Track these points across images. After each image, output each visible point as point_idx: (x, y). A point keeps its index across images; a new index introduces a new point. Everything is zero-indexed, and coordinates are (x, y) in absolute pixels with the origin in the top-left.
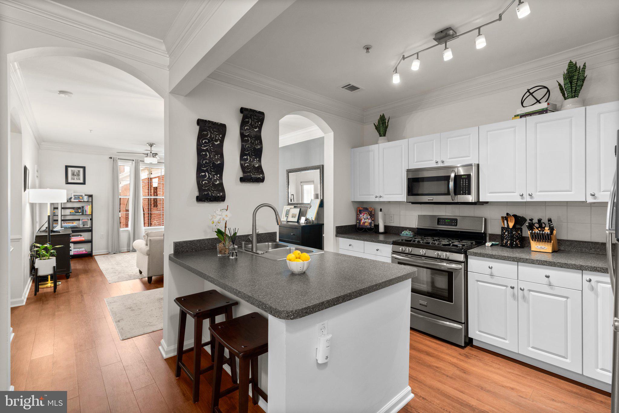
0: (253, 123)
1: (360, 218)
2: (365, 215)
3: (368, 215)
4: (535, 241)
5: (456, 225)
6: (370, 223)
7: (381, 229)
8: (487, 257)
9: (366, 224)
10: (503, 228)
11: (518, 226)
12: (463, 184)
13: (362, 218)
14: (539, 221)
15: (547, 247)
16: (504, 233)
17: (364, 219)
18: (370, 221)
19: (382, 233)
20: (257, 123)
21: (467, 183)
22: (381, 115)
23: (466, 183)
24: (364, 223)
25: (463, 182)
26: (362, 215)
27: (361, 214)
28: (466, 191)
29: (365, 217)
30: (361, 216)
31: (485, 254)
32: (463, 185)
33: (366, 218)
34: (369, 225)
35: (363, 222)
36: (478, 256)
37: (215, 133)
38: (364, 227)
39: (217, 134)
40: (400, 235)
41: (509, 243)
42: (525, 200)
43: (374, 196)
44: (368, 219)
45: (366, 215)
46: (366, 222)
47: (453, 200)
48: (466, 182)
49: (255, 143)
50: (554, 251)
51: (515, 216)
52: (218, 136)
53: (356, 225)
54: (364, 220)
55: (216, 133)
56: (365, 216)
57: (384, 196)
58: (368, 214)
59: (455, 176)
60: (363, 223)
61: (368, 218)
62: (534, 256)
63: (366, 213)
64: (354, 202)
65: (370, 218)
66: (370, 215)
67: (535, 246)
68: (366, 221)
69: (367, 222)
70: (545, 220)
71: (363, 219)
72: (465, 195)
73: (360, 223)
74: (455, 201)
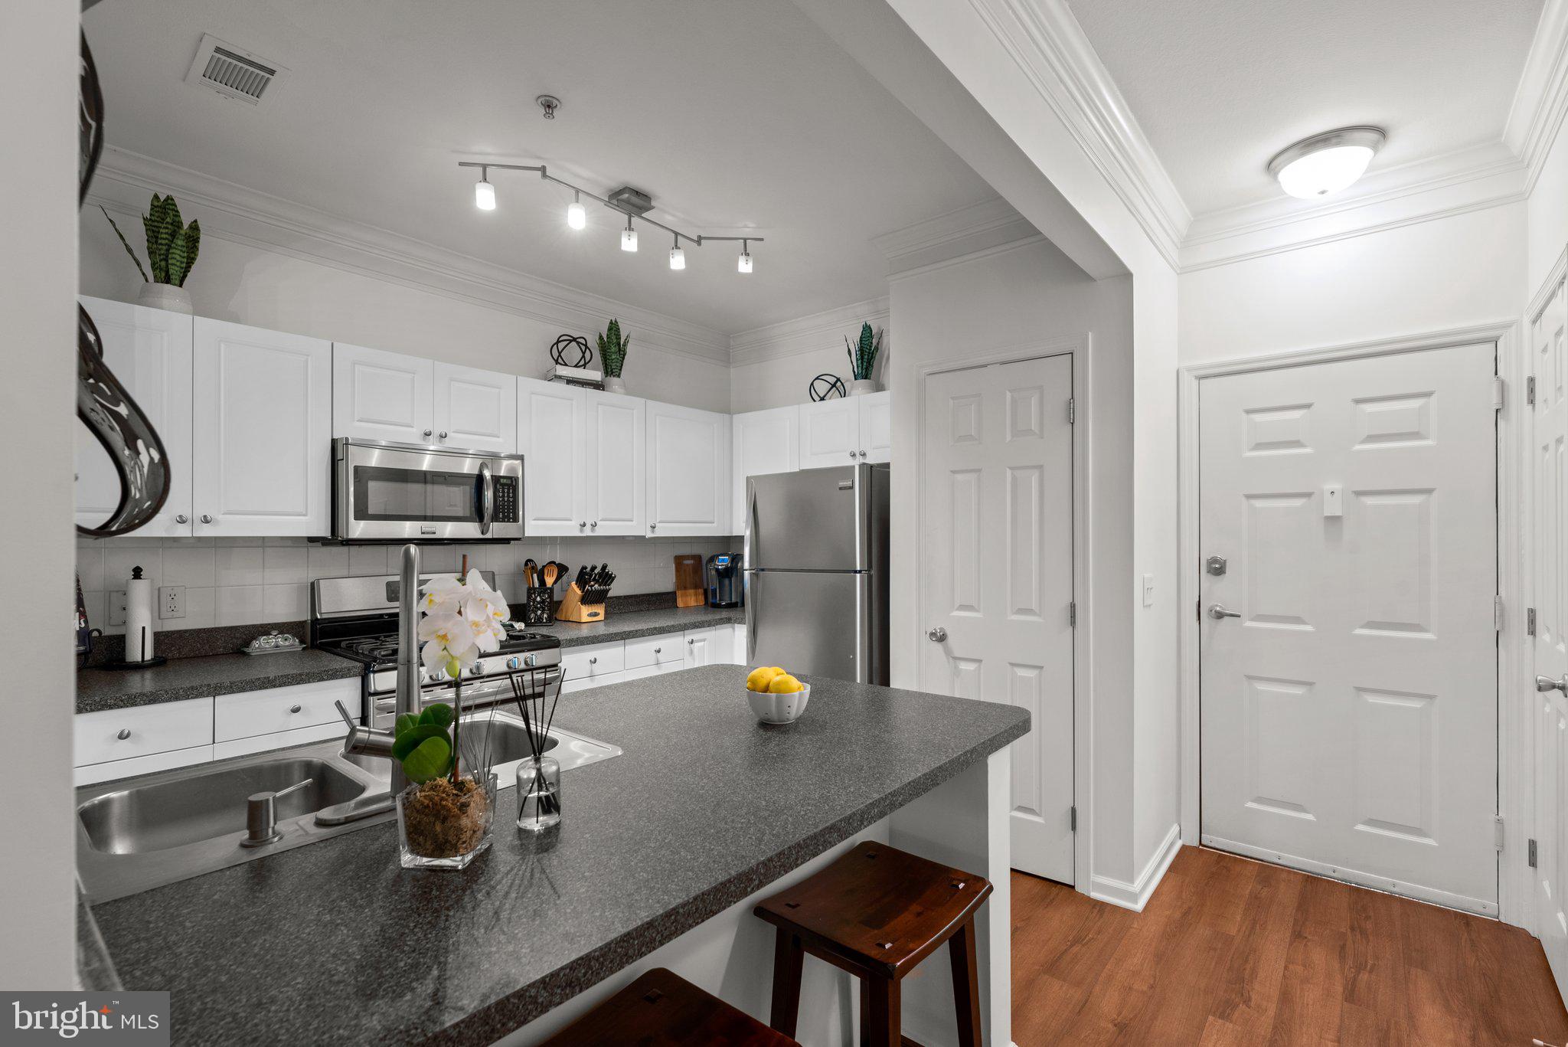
4: (585, 604)
8: (587, 644)
10: (531, 591)
12: (503, 496)
14: (593, 568)
15: (600, 609)
16: (535, 599)
19: (140, 667)
21: (511, 495)
23: (508, 496)
25: (503, 492)
28: (509, 513)
31: (586, 638)
32: (503, 500)
36: (574, 646)
40: (255, 655)
43: (171, 518)
47: (482, 533)
48: (508, 493)
50: (605, 617)
51: (555, 564)
59: (493, 478)
62: (585, 631)
67: (585, 612)
70: (599, 568)
72: (509, 521)
74: (489, 536)
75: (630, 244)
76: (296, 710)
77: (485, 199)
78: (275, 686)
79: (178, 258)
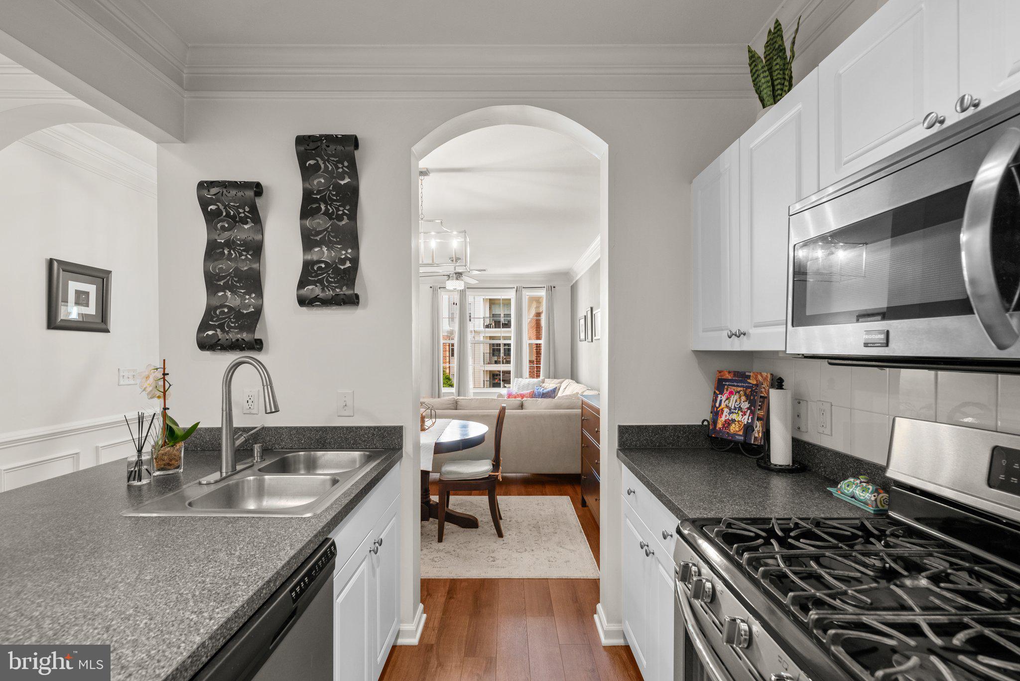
0: (330, 168)
1: (718, 404)
2: (734, 398)
3: (743, 398)
6: (748, 428)
7: (779, 455)
9: (734, 428)
13: (723, 405)
17: (730, 410)
18: (746, 419)
19: (782, 471)
24: (728, 423)
26: (724, 398)
27: (722, 393)
29: (732, 404)
30: (721, 401)
33: (735, 408)
34: (741, 433)
35: (723, 418)
38: (726, 437)
43: (725, 333)
44: (741, 413)
45: (736, 397)
46: (734, 421)
49: (337, 212)
52: (241, 210)
54: (730, 414)
56: (733, 401)
57: (752, 331)
58: (745, 394)
60: (724, 425)
61: (740, 409)
63: (739, 389)
64: (703, 355)
65: (748, 409)
66: (748, 398)
68: (734, 416)
69: (738, 421)
71: (726, 410)
73: (715, 422)
76: (665, 536)
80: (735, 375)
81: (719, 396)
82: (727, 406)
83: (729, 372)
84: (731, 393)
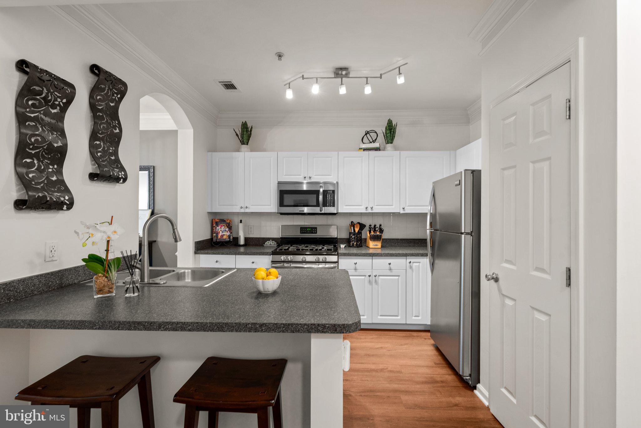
0: (110, 94)
1: (217, 230)
2: (223, 228)
3: (226, 227)
4: (372, 240)
5: (316, 233)
6: (229, 236)
7: (242, 242)
8: (353, 256)
9: (225, 237)
10: (350, 233)
11: (360, 231)
12: (329, 197)
13: (219, 230)
14: (375, 226)
15: (379, 244)
16: (352, 237)
17: (222, 231)
18: (228, 234)
19: (242, 246)
20: (115, 95)
21: (332, 197)
22: (243, 122)
24: (222, 236)
26: (219, 228)
27: (218, 226)
28: (331, 204)
29: (222, 229)
30: (218, 229)
31: (352, 253)
32: (329, 199)
33: (224, 231)
34: (227, 238)
35: (220, 235)
36: (347, 256)
37: (56, 93)
38: (222, 240)
39: (59, 97)
40: (264, 246)
41: (355, 244)
42: (368, 212)
43: (239, 207)
44: (226, 232)
45: (224, 227)
46: (224, 235)
47: (320, 211)
50: (382, 247)
51: (359, 223)
52: (59, 100)
53: (212, 239)
54: (222, 233)
55: (58, 95)
57: (251, 207)
59: (324, 191)
61: (226, 231)
62: (371, 251)
63: (224, 224)
64: (209, 213)
65: (228, 230)
66: (228, 227)
67: (372, 244)
68: (224, 233)
69: (226, 235)
70: (378, 226)
71: (221, 232)
72: (331, 207)
73: (217, 236)
74: (323, 212)
75: (343, 91)
76: (253, 263)
77: (289, 95)
78: (248, 255)
79: (245, 137)
80: (220, 220)
81: (217, 228)
82: (221, 231)
83: (218, 219)
84: (221, 226)
